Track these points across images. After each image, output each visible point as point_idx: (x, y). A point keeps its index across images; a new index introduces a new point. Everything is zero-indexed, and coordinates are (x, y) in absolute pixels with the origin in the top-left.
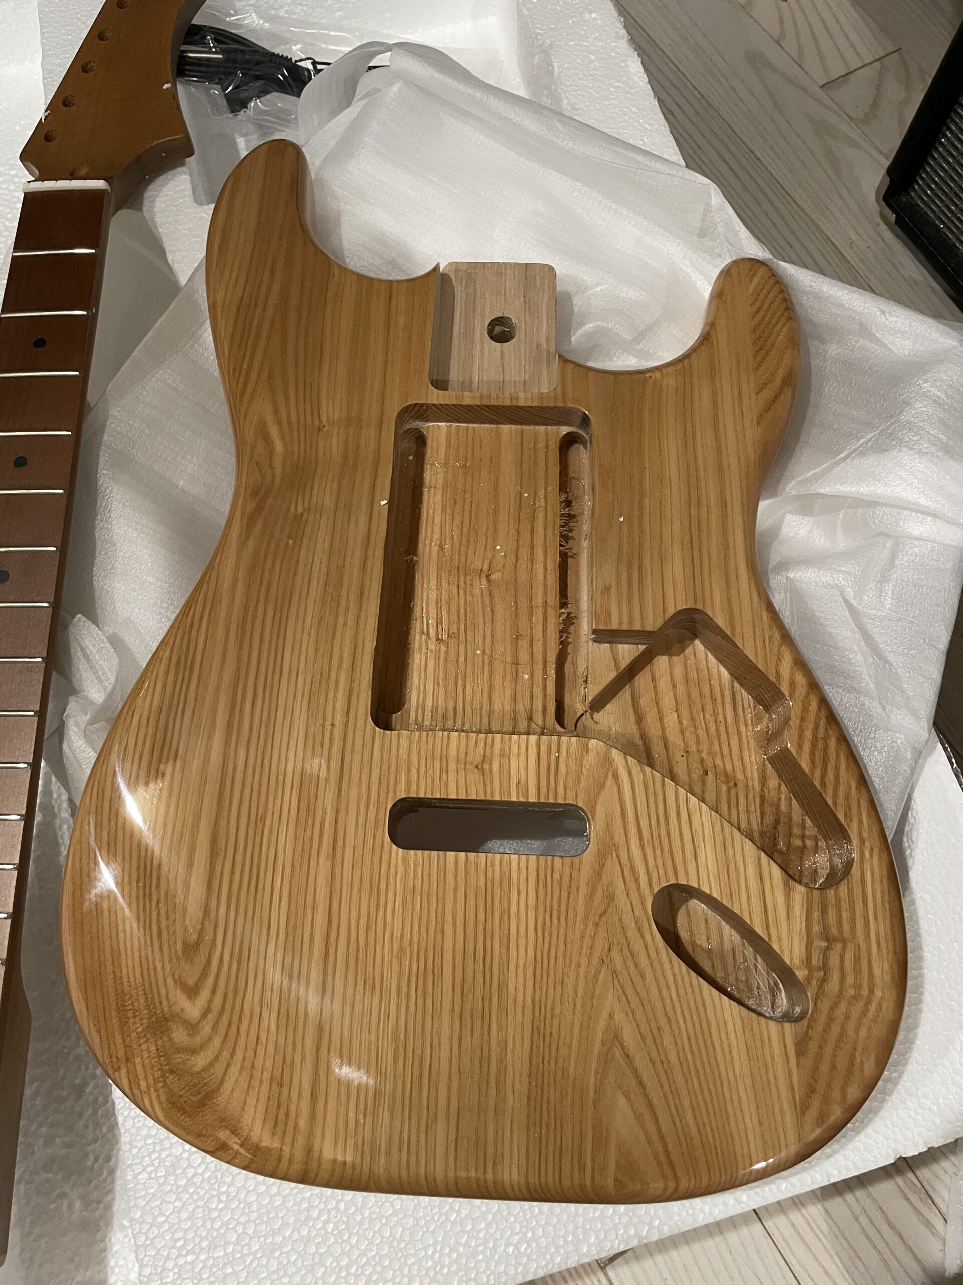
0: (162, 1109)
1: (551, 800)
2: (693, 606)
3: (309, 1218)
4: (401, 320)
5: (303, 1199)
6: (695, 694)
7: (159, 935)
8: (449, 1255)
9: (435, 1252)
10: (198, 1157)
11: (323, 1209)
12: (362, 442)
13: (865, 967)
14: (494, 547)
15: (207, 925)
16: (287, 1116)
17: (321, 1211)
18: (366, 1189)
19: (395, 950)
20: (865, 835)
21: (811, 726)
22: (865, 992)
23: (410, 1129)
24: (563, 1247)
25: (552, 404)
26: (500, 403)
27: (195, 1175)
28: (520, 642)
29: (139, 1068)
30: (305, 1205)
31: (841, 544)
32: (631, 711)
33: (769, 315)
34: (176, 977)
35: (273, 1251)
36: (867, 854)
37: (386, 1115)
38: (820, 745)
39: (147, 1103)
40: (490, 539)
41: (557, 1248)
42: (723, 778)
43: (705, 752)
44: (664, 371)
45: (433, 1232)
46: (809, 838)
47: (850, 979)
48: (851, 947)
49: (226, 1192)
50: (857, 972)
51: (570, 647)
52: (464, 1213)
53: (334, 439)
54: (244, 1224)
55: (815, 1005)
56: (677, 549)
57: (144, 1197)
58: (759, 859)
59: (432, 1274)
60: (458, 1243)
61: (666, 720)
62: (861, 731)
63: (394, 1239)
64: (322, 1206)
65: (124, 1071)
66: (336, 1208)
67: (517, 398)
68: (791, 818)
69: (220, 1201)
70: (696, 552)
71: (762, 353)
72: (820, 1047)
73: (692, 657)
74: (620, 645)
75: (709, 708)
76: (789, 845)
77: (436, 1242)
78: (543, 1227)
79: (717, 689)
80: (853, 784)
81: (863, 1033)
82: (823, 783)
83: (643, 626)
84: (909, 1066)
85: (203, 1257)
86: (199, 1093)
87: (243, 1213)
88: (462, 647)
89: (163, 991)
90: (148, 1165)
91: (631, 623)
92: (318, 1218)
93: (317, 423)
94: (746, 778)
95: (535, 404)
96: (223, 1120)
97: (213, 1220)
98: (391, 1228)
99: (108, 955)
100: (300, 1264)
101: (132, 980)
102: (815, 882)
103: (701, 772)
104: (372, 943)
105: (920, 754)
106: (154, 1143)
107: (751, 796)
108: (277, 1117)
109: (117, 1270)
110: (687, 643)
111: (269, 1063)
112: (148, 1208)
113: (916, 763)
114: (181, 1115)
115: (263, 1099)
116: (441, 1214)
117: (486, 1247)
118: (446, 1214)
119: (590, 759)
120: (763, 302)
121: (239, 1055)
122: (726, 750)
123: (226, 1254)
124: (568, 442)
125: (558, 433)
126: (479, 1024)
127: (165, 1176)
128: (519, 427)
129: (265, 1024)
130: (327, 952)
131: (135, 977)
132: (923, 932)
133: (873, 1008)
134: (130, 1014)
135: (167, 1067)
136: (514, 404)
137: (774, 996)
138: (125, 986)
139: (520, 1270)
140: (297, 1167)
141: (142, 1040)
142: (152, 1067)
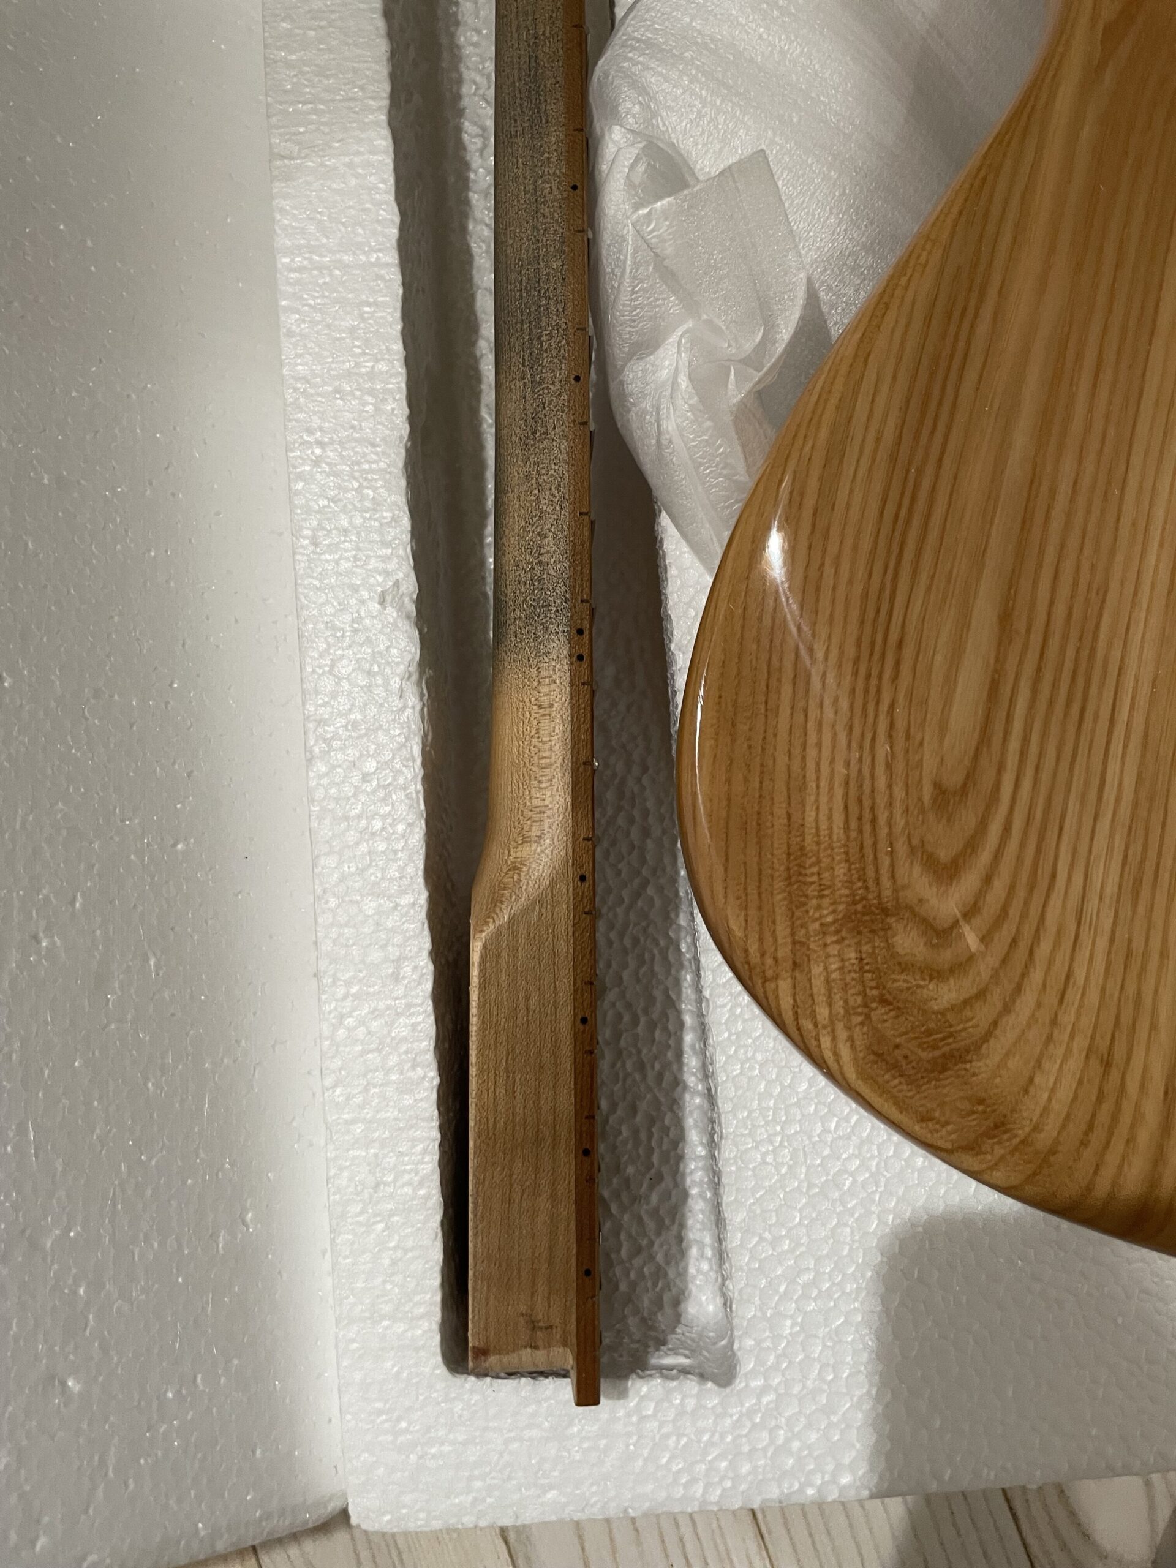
0: (855, 1060)
7: (890, 761)
15: (983, 762)
16: (1115, 1118)
27: (843, 1171)
29: (818, 985)
34: (915, 842)
39: (825, 1045)
86: (935, 1047)
89: (885, 862)
96: (981, 1102)
99: (780, 781)
101: (824, 832)
108: (1094, 1115)
111: (1086, 1022)
114: (894, 1078)
121: (1028, 998)
131: (830, 828)
134: (811, 891)
135: (875, 992)
138: (809, 839)
141: (830, 939)
142: (845, 987)
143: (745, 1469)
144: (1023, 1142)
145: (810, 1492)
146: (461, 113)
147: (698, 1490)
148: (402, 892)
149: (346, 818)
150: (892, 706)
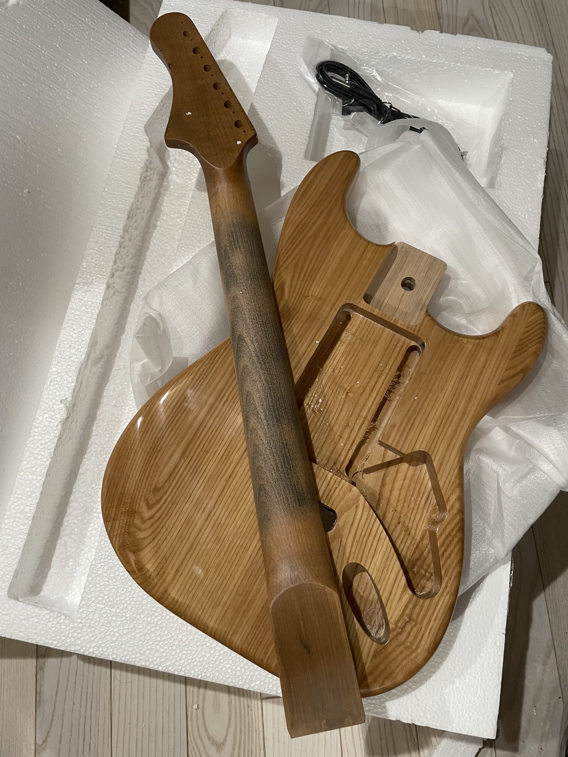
0: (118, 545)
1: (325, 504)
2: (427, 451)
3: (153, 615)
4: (365, 263)
5: (154, 606)
6: (412, 486)
7: (147, 478)
8: (199, 658)
9: (195, 654)
10: (123, 569)
11: (160, 614)
12: (321, 311)
13: (420, 637)
14: (356, 381)
15: (167, 484)
16: (164, 573)
17: (159, 615)
18: (180, 616)
19: (235, 531)
20: (449, 585)
21: (450, 528)
22: (414, 647)
23: (207, 603)
24: (245, 679)
25: (412, 332)
26: (389, 321)
27: (118, 575)
28: (347, 429)
29: (117, 525)
30: (154, 609)
31: (512, 453)
32: (380, 481)
33: (531, 336)
34: (146, 498)
35: (134, 620)
36: (445, 593)
37: (201, 593)
38: (450, 538)
39: (114, 539)
40: (356, 377)
41: (242, 678)
42: (405, 529)
43: (404, 514)
44: (469, 340)
45: (197, 646)
46: (429, 573)
47: (411, 639)
48: (418, 626)
49: (127, 588)
50: (415, 637)
51: (368, 440)
52: (213, 645)
53: (310, 304)
54: (128, 604)
55: (391, 641)
56: (433, 423)
57: (95, 574)
58: (399, 572)
59: (190, 662)
60: (205, 655)
61: (393, 492)
62: (477, 539)
63: (182, 641)
64: (160, 613)
65: (110, 523)
66: (165, 616)
67: (398, 322)
68: (425, 560)
69: (123, 590)
70: (441, 429)
71: (519, 353)
72: (384, 659)
73: (419, 471)
74: (389, 451)
75: (415, 496)
76: (418, 571)
77: (196, 651)
78: (241, 667)
79: (423, 489)
80: (455, 562)
81: (404, 663)
82: (443, 554)
83: (401, 449)
84: (422, 687)
85: (107, 608)
86: (134, 547)
87: (129, 600)
88: (322, 418)
89: (139, 501)
90: (102, 562)
91: (397, 445)
92: (157, 617)
93: (306, 294)
94: (415, 534)
95: (405, 328)
96: (139, 562)
97: (117, 596)
98: (183, 636)
99: (125, 475)
100: (142, 630)
101: (129, 490)
102: (422, 592)
103: (397, 522)
104: (226, 524)
105: (497, 563)
106: (108, 555)
107: (413, 542)
108: (160, 571)
109: (70, 595)
110: (420, 463)
111: (166, 550)
112: (95, 578)
113: (494, 565)
114: (125, 551)
115: (158, 562)
116: (204, 641)
117: (215, 663)
118: (206, 642)
119: (350, 495)
120: (532, 329)
121: (156, 541)
122: (413, 517)
123: (116, 612)
124: (413, 349)
125: (410, 343)
126: (253, 577)
127: (107, 570)
128: (394, 333)
129: (171, 534)
130: (207, 519)
131: (131, 489)
132: (458, 636)
133: (414, 655)
134: (123, 503)
135: (127, 530)
136: (395, 324)
137: (379, 629)
138: (126, 491)
139: (224, 679)
140: (159, 594)
141: (123, 515)
142: (122, 527)
143: (69, 641)
144: (144, 574)
145: (82, 651)
146: (140, 273)
147: (55, 643)
148: (39, 476)
149: (33, 453)
150: (153, 464)
